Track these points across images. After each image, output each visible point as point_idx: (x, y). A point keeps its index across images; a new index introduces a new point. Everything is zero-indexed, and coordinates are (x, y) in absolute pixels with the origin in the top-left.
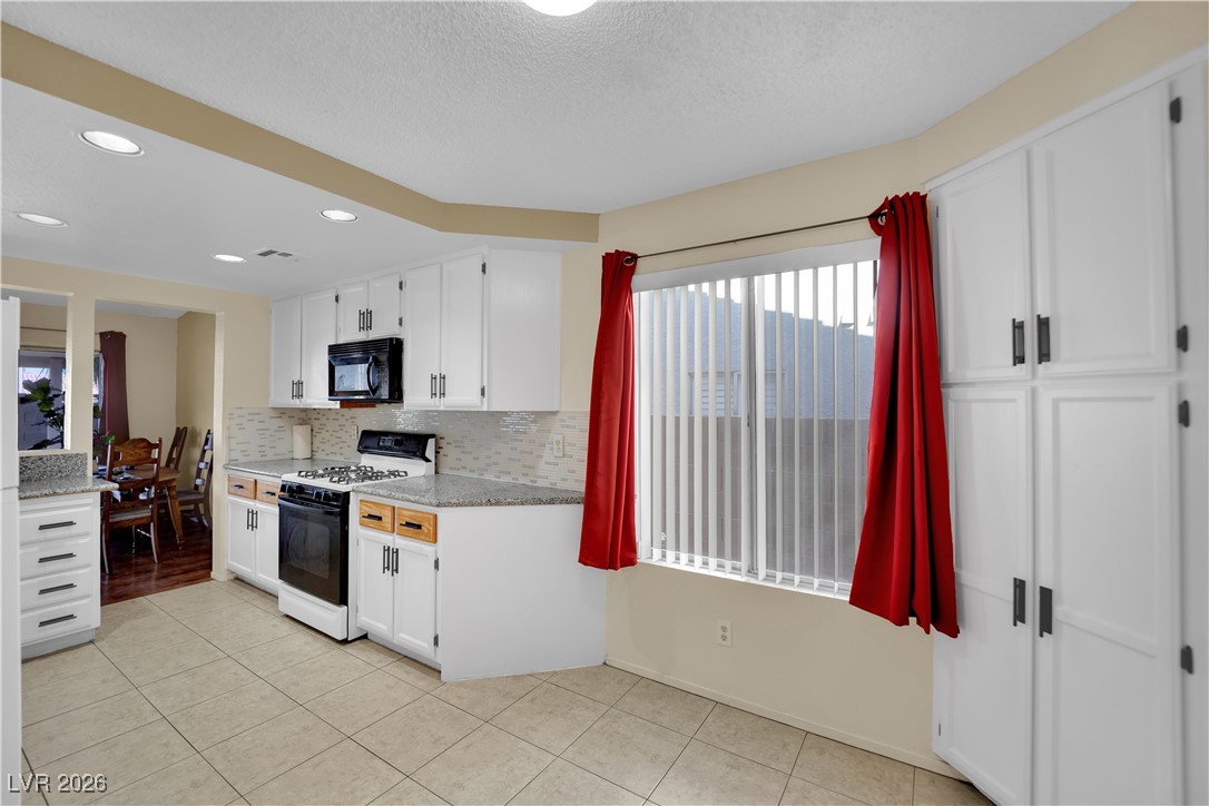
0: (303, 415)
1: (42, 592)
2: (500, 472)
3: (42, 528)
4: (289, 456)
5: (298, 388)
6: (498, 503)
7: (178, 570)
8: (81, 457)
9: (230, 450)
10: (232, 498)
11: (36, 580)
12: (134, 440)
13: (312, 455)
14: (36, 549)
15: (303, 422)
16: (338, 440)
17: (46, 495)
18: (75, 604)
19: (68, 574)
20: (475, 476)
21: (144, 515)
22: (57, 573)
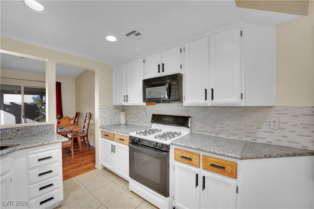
0: (122, 108)
1: (41, 189)
2: (229, 134)
3: (39, 160)
4: (119, 123)
5: (126, 98)
6: (270, 157)
7: (83, 163)
8: (52, 125)
9: (101, 121)
10: (103, 139)
11: (38, 184)
12: (65, 117)
13: (126, 122)
14: (37, 170)
15: (123, 111)
16: (138, 117)
17: (40, 145)
18: (53, 192)
19: (50, 179)
20: (213, 135)
21: (69, 143)
22: (46, 180)
